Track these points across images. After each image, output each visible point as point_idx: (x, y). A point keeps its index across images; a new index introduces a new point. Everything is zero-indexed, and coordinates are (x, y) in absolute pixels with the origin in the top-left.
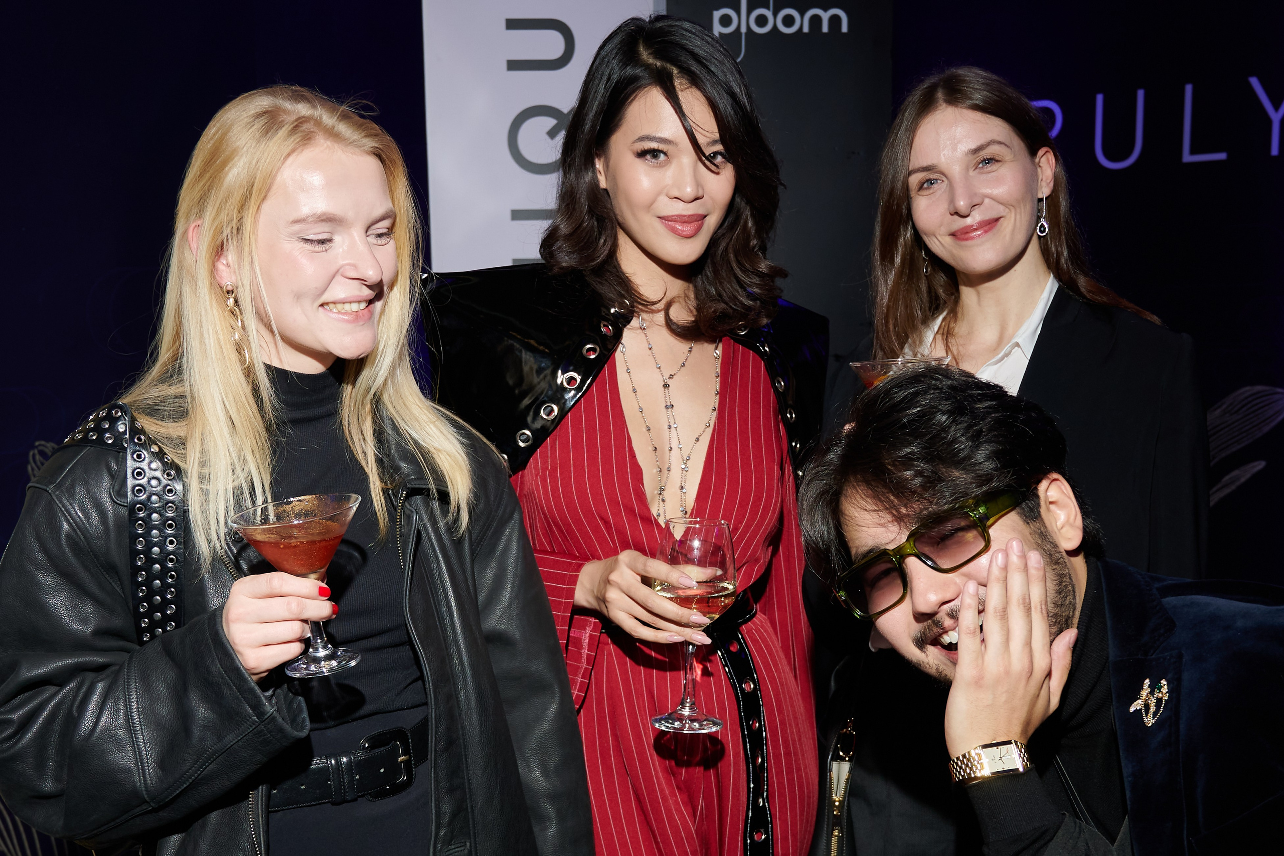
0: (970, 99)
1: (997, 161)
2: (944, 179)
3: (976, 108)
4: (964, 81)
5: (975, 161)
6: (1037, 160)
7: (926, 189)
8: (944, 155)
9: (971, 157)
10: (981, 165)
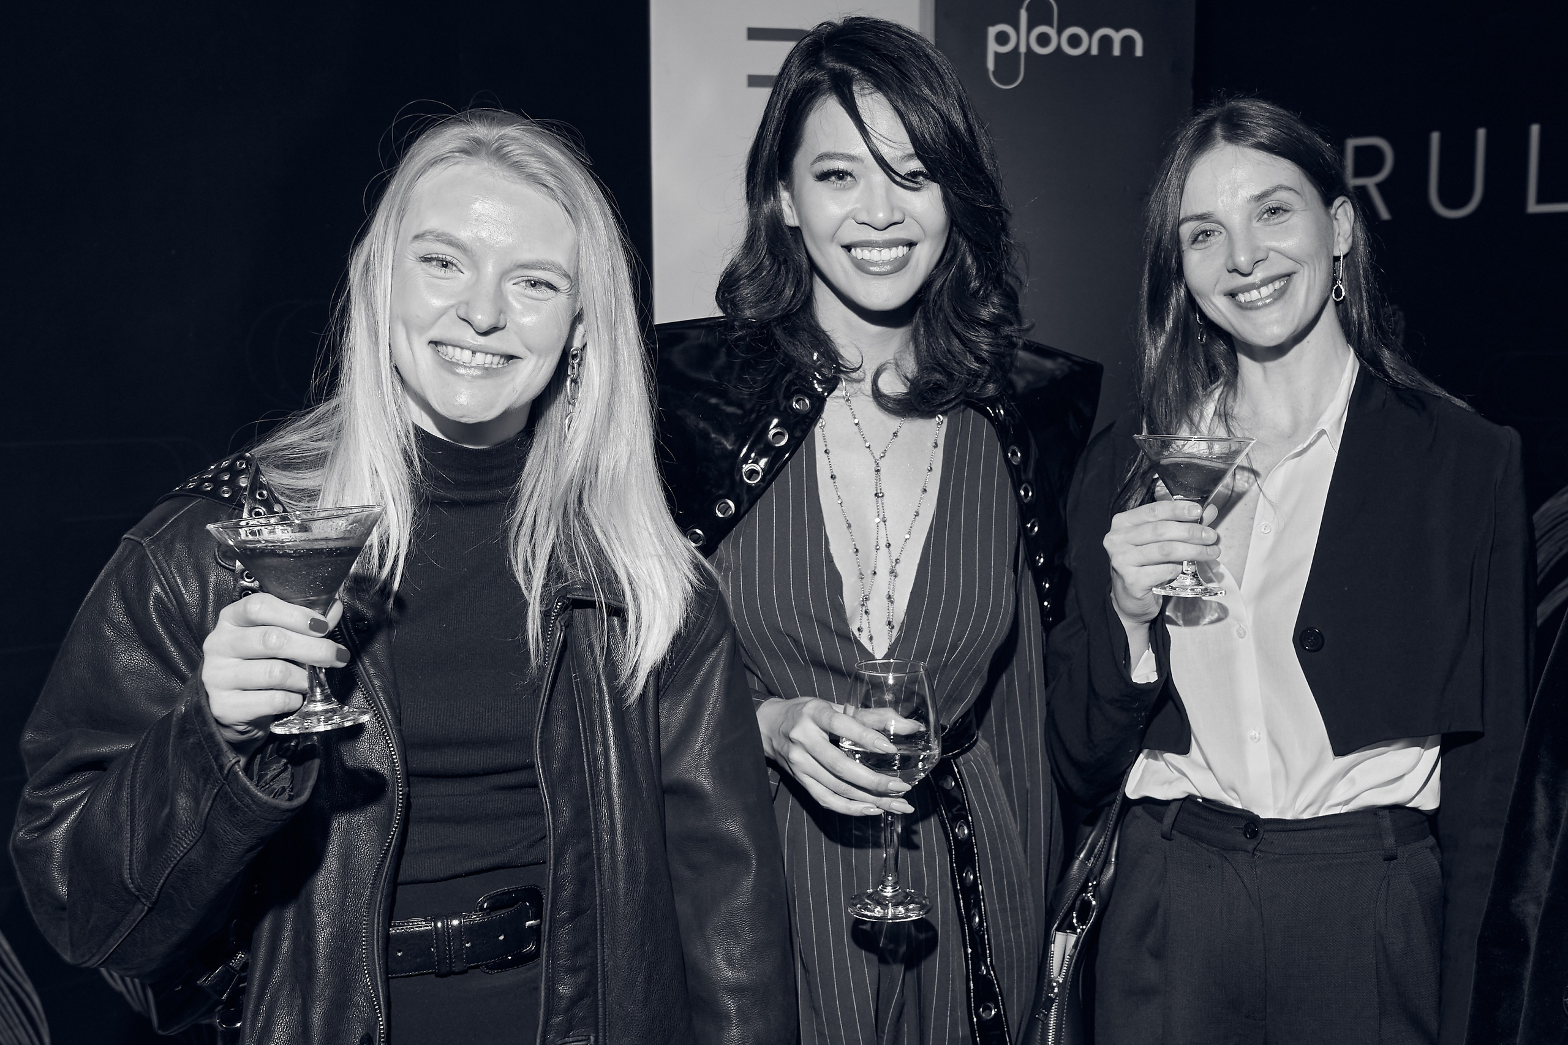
0: (1254, 136)
1: (1286, 211)
2: (1223, 230)
3: (1260, 146)
4: (1246, 115)
5: (1258, 211)
6: (1333, 211)
7: (1201, 242)
8: (1222, 201)
9: (1254, 204)
10: (1266, 216)
